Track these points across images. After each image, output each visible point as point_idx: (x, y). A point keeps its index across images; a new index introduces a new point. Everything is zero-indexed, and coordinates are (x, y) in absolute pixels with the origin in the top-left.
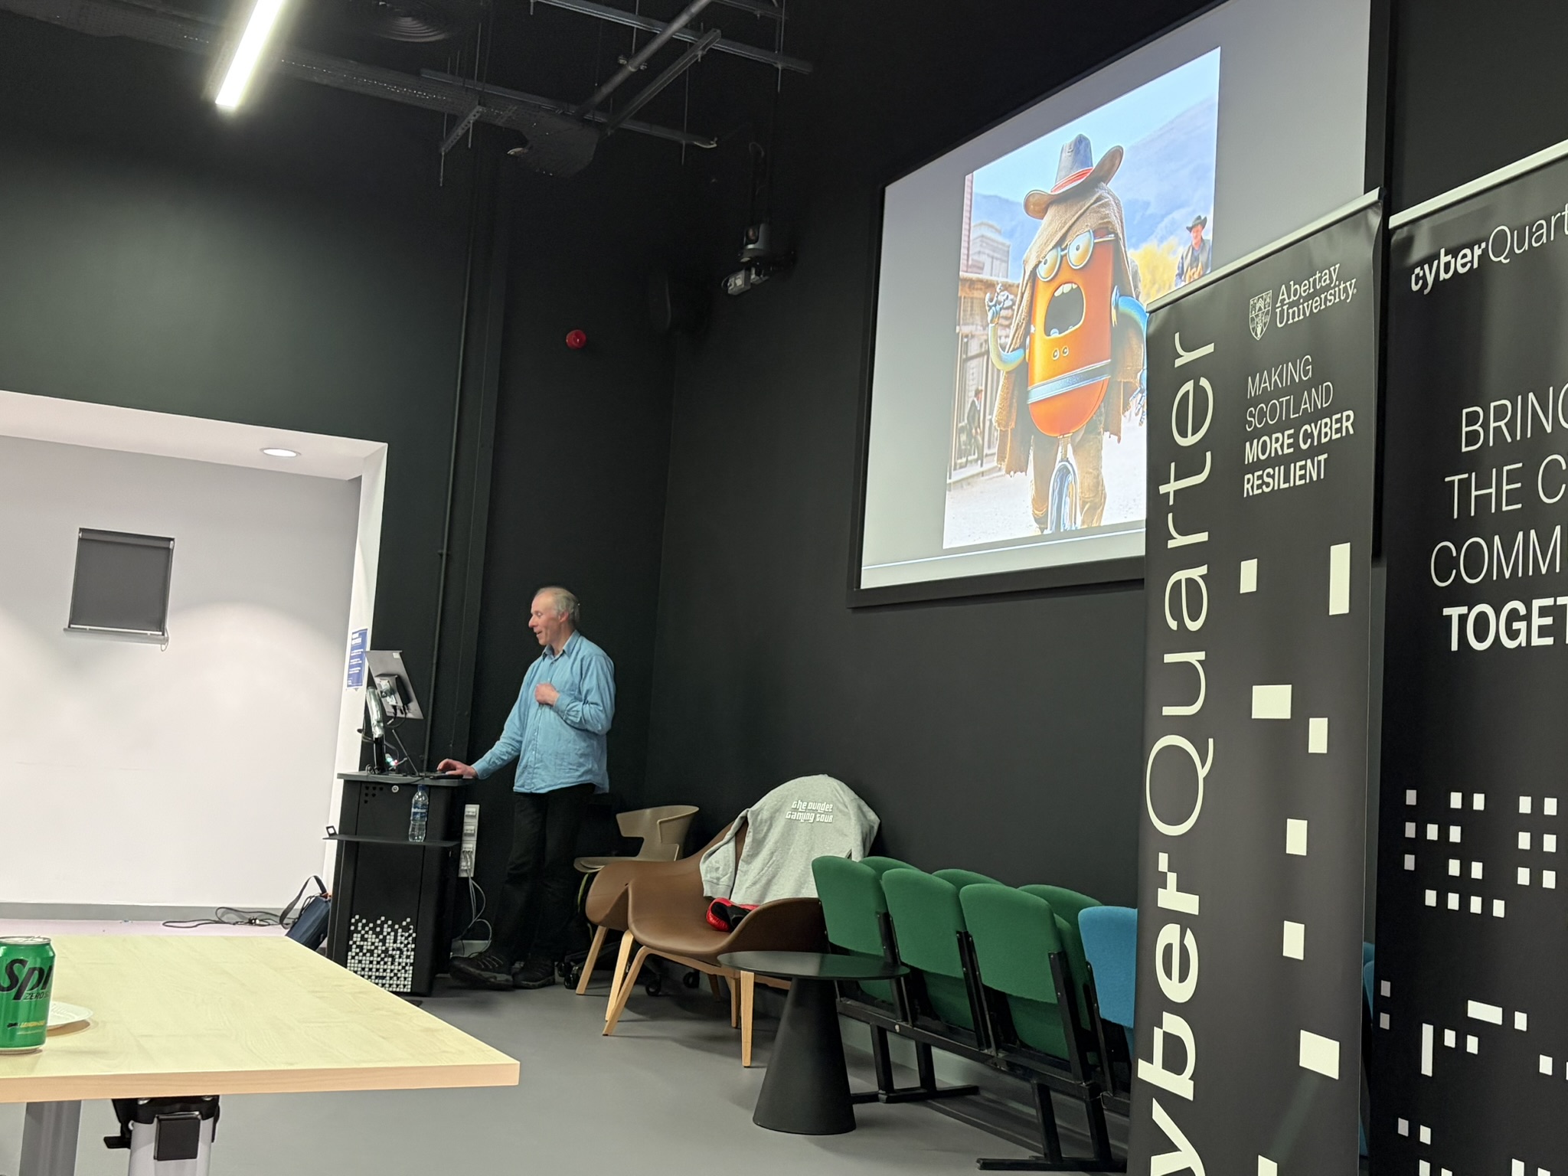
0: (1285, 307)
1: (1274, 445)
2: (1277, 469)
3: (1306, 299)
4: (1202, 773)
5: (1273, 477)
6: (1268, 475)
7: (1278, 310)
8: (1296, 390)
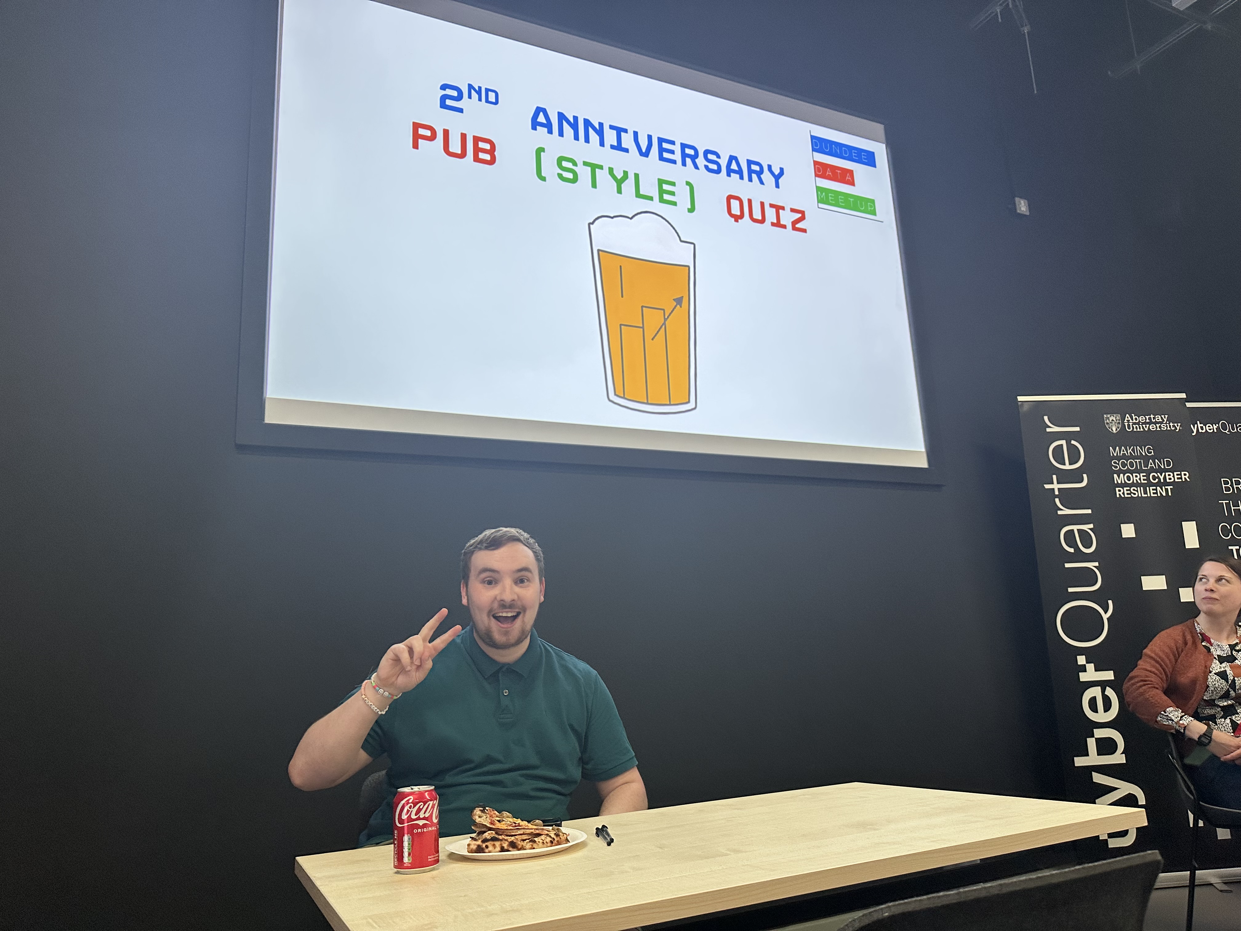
0: (1131, 424)
1: (1135, 478)
2: (1139, 488)
3: (1143, 423)
4: (1105, 617)
5: (1137, 491)
6: (1134, 490)
7: (1126, 424)
8: (1146, 459)
